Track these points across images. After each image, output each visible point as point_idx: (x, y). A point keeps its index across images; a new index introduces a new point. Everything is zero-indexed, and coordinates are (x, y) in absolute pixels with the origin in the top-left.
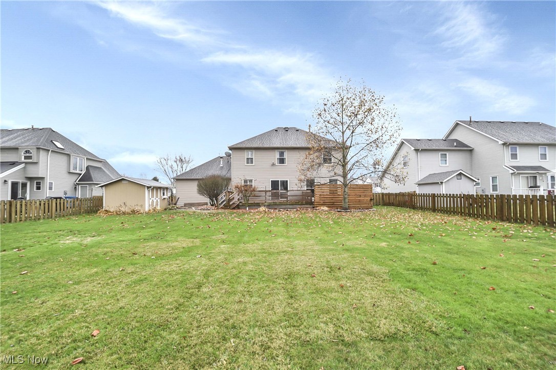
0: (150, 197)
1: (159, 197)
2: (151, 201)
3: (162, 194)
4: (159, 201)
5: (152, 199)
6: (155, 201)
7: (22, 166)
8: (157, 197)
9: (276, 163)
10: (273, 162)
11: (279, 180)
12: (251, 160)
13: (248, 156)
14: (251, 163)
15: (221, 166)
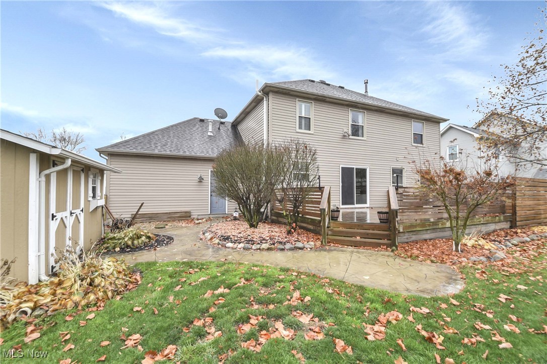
0: (53, 210)
1: (82, 206)
2: (54, 225)
3: (90, 194)
4: (82, 218)
5: (59, 216)
6: (70, 222)
8: (76, 204)
9: (350, 133)
10: (345, 130)
11: (355, 167)
12: (306, 122)
13: (301, 112)
14: (305, 129)
15: (209, 134)
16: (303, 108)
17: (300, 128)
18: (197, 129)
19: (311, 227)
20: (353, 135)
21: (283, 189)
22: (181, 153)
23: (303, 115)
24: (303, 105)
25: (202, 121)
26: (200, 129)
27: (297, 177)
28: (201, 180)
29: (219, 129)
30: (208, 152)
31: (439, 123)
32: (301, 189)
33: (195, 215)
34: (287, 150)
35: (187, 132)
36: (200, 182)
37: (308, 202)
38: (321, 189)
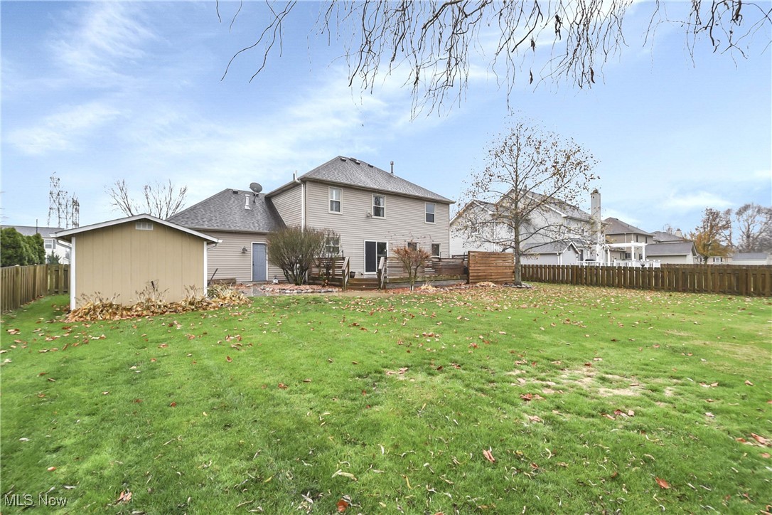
9: (373, 214)
10: (369, 212)
11: (376, 241)
12: (336, 206)
13: (332, 197)
14: (336, 211)
15: (246, 208)
16: (334, 195)
17: (332, 210)
18: (234, 202)
19: (338, 283)
20: (376, 215)
21: (319, 259)
22: (227, 228)
23: (334, 199)
24: (334, 192)
25: (235, 193)
26: (236, 202)
27: (329, 249)
28: (244, 251)
29: (254, 202)
30: (250, 227)
31: (449, 204)
32: (331, 259)
33: (239, 281)
34: (322, 234)
35: (226, 206)
36: (243, 253)
37: (336, 268)
38: (344, 259)
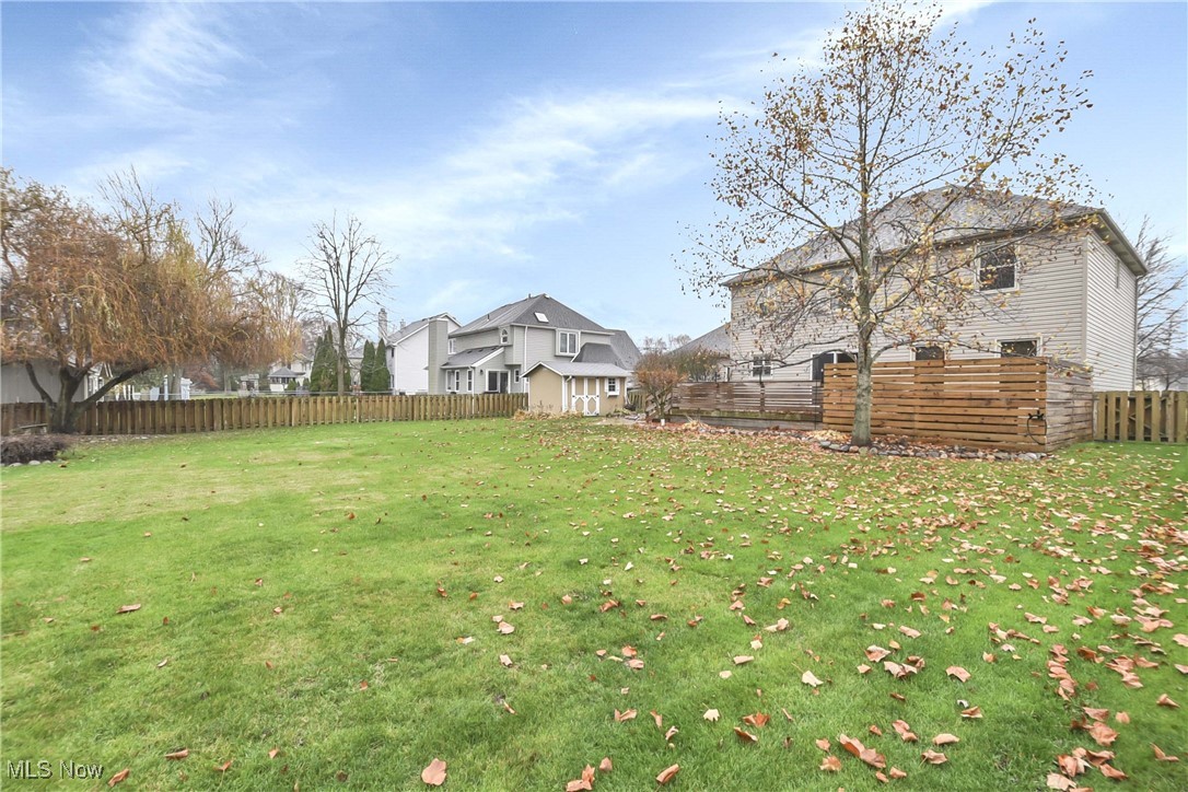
0: (573, 393)
1: (598, 393)
2: (574, 400)
3: (607, 388)
4: (597, 400)
5: (578, 396)
7: (501, 350)
8: (592, 393)
